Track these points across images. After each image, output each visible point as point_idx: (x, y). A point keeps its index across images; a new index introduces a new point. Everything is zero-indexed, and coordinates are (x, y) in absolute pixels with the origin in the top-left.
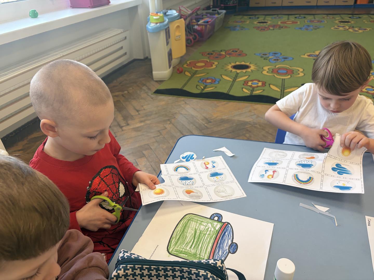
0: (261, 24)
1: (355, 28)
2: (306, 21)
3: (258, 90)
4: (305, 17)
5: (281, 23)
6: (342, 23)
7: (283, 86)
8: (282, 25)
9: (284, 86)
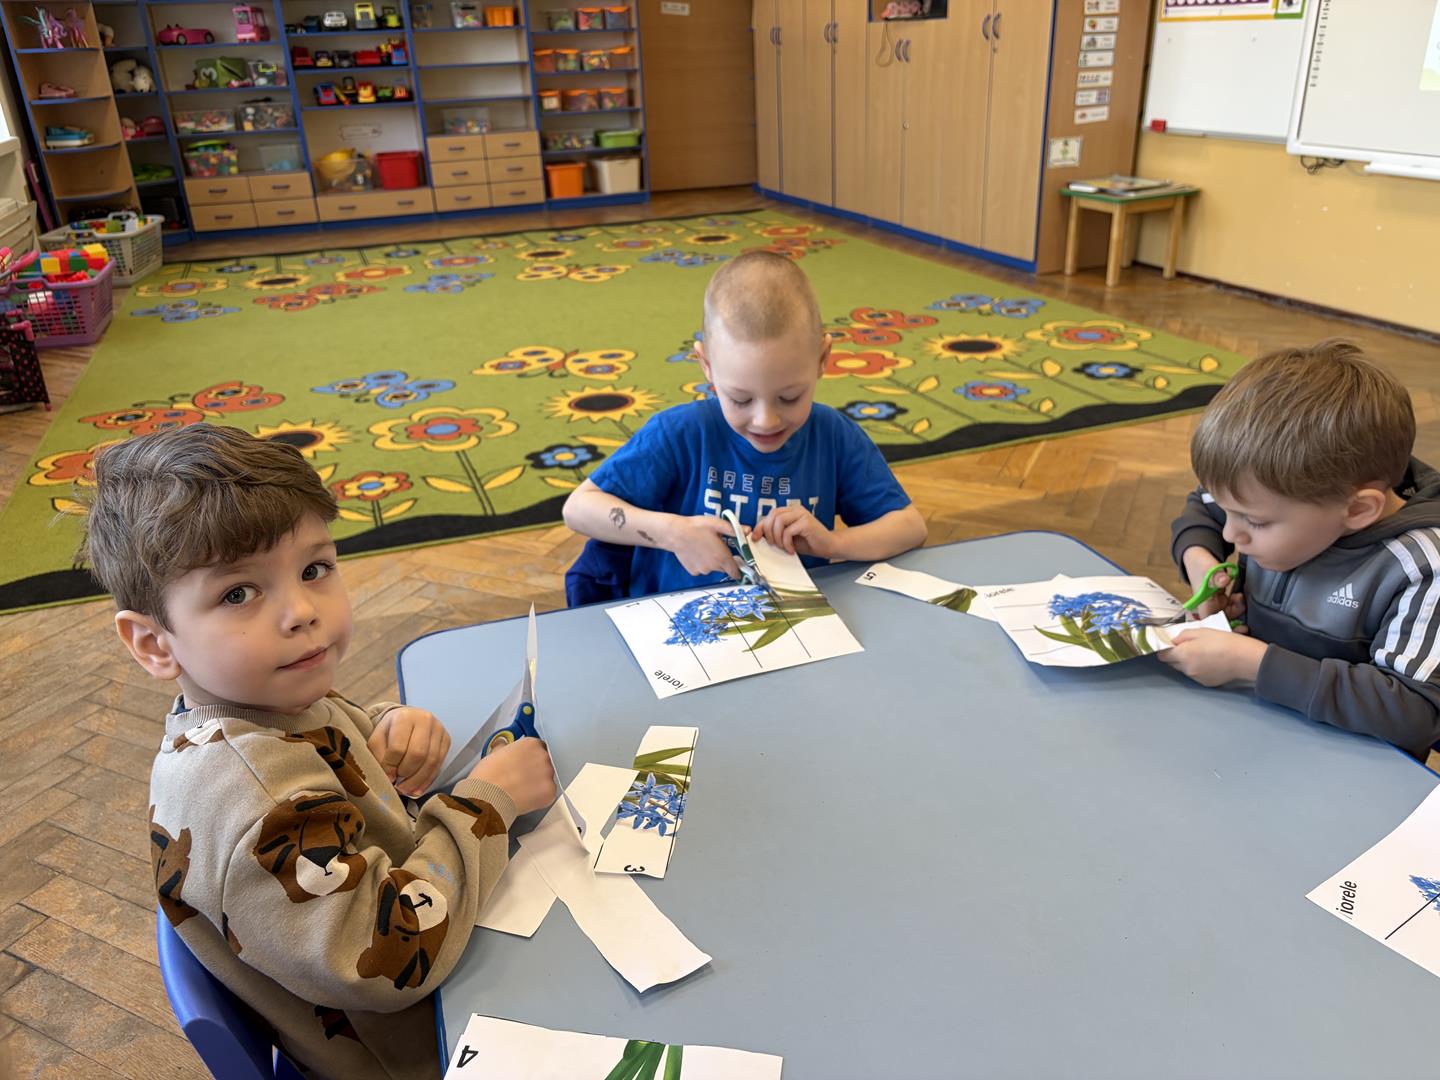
0: (279, 287)
1: (584, 270)
2: (427, 262)
3: (398, 504)
4: (417, 253)
5: (348, 276)
6: (540, 259)
7: (472, 475)
8: (355, 283)
9: (474, 472)
